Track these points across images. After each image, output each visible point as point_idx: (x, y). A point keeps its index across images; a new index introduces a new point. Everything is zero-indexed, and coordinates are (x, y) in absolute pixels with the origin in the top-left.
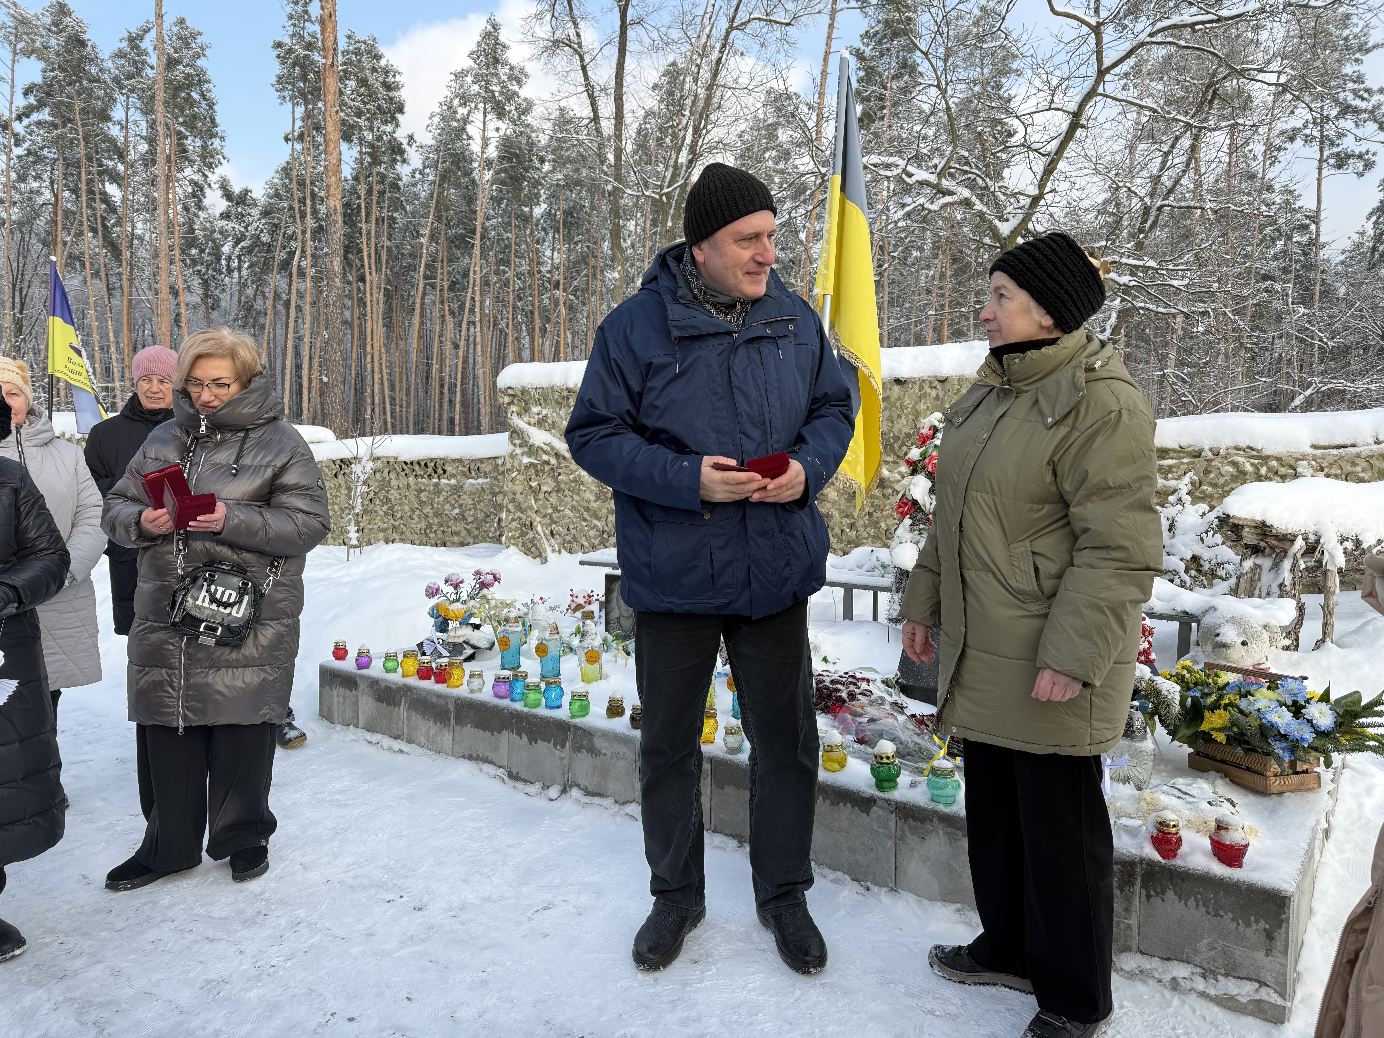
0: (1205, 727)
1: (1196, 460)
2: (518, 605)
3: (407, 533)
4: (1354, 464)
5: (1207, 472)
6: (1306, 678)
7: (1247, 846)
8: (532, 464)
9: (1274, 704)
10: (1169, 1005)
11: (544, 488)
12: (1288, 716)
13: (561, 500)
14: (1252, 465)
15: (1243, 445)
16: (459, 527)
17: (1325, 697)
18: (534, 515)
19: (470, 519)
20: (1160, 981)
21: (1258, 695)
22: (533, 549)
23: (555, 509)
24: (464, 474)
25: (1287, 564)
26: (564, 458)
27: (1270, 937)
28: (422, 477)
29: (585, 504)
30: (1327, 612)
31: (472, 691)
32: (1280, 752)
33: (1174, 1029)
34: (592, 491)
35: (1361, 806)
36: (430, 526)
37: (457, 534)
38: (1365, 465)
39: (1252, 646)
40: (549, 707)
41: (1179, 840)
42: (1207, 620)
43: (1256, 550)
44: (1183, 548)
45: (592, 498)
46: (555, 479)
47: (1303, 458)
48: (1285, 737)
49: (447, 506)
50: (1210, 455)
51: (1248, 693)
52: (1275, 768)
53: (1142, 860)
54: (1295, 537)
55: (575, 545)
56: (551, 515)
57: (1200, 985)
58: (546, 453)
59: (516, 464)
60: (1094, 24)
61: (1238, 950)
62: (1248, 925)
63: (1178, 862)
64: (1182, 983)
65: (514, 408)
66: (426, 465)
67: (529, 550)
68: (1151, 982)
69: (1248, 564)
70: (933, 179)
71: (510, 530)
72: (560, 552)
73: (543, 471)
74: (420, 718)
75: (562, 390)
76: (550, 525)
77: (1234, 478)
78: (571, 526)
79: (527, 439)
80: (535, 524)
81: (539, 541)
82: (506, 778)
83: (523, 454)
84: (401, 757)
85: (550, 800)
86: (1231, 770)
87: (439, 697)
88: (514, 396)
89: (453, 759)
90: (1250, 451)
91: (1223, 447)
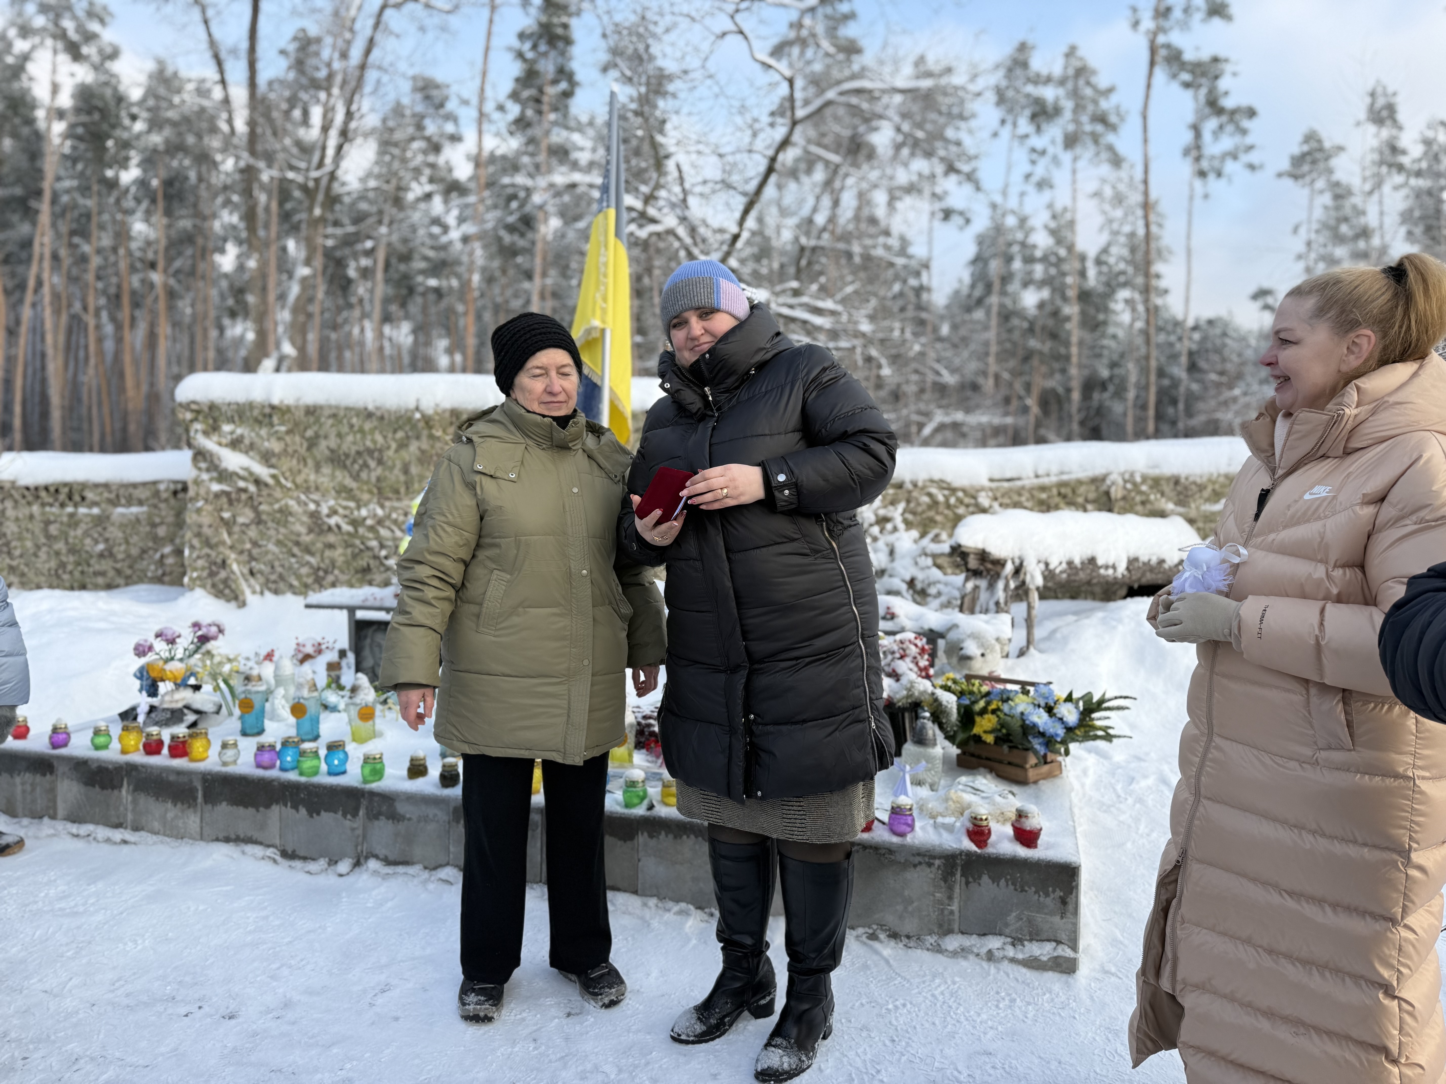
0: (976, 730)
1: (899, 491)
3: (31, 575)
4: (1020, 495)
5: (908, 501)
6: (1052, 684)
7: (1040, 829)
8: (224, 493)
9: (1031, 707)
10: (988, 974)
11: (241, 520)
12: (1045, 716)
13: (262, 534)
14: (944, 495)
15: (936, 478)
16: (106, 565)
17: (1069, 698)
18: (228, 552)
19: (120, 556)
20: (978, 955)
21: (1017, 700)
22: (227, 591)
23: (255, 544)
24: (110, 502)
25: (1000, 585)
26: (266, 485)
27: (1064, 902)
28: (51, 505)
29: (294, 538)
30: (1029, 623)
31: (225, 764)
32: (1037, 747)
33: (998, 993)
34: (303, 523)
35: (1083, 785)
36: (63, 565)
37: (103, 574)
38: (1028, 495)
39: (989, 657)
40: (330, 773)
41: (989, 831)
43: (976, 573)
44: (902, 571)
45: (303, 530)
46: (255, 509)
47: (982, 489)
48: (1042, 734)
49: (88, 541)
50: (910, 487)
51: (1008, 699)
53: (961, 852)
54: (1005, 561)
55: (282, 585)
56: (249, 551)
57: (1010, 952)
58: (243, 479)
59: (202, 492)
61: (1039, 918)
62: (1047, 895)
63: (990, 850)
64: (996, 953)
65: (198, 426)
66: (57, 491)
67: (221, 592)
68: (971, 957)
69: (970, 585)
71: (195, 569)
72: (262, 593)
73: (239, 500)
74: (151, 801)
75: (263, 407)
76: (249, 562)
77: (930, 507)
78: (277, 564)
79: (216, 462)
80: (229, 562)
81: (235, 581)
82: (278, 858)
83: (211, 480)
84: (125, 849)
85: (341, 875)
86: (996, 765)
87: (179, 772)
88: (198, 412)
89: (203, 844)
90: (942, 484)
91: (920, 480)
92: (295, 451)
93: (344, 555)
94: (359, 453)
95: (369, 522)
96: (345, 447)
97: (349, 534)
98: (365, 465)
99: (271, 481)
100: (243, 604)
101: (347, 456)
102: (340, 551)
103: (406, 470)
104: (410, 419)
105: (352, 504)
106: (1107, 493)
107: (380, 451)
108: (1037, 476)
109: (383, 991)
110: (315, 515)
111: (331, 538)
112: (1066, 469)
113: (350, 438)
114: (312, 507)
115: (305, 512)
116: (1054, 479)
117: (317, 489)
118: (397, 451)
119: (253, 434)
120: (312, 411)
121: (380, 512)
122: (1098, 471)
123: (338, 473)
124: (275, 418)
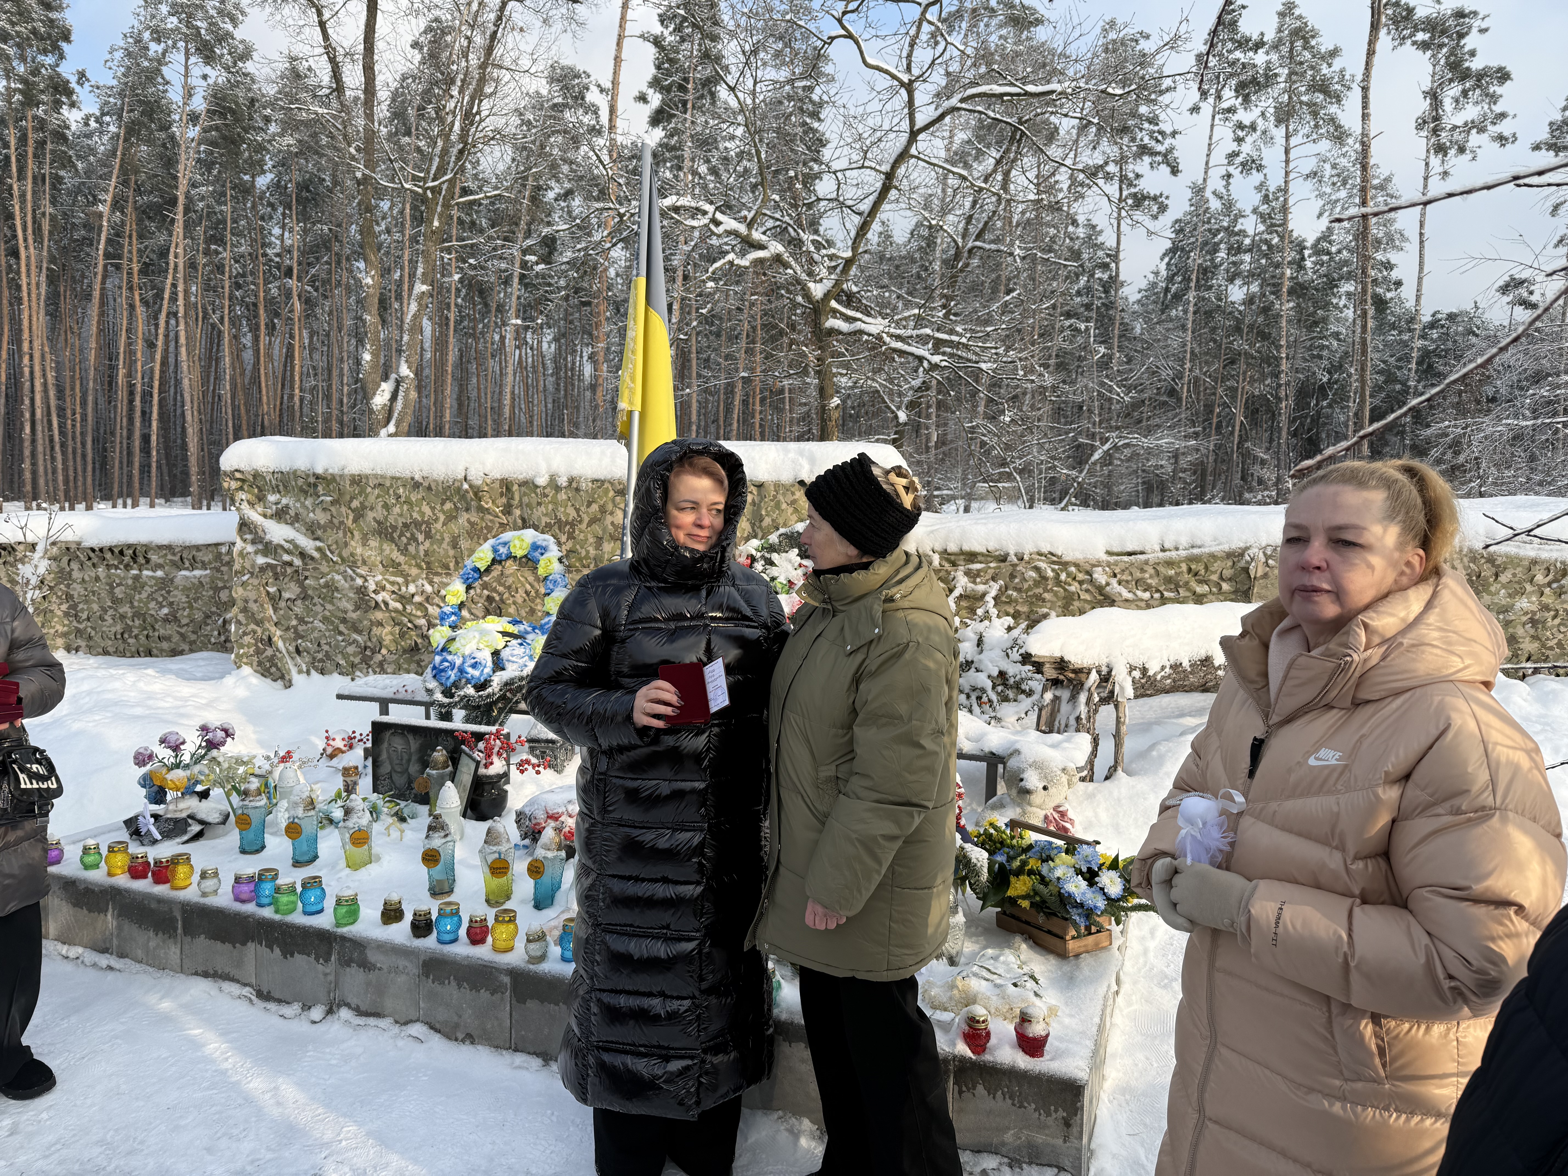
0: (1011, 893)
1: (1002, 564)
2: (258, 761)
3: (98, 638)
5: (1012, 576)
6: (1098, 843)
7: (1047, 1035)
8: (269, 565)
9: (1071, 872)
11: (286, 595)
12: (1084, 884)
13: (308, 610)
14: (1053, 570)
15: (1045, 550)
16: (170, 630)
17: (1114, 864)
18: (273, 629)
19: (184, 621)
21: (1057, 861)
22: (273, 670)
23: (301, 620)
24: (173, 564)
25: (1083, 697)
26: (312, 558)
27: (1067, 1124)
28: (117, 568)
29: (341, 615)
30: (1118, 740)
31: (204, 895)
32: (1077, 917)
34: (350, 599)
36: (128, 629)
37: (168, 639)
38: (1152, 571)
39: (1052, 790)
40: (307, 913)
41: (988, 1034)
43: (1054, 683)
44: (990, 665)
45: (350, 607)
46: (301, 584)
47: (1098, 564)
48: (1081, 905)
49: (152, 605)
50: (1015, 560)
51: (1050, 858)
52: (1072, 932)
53: (955, 1057)
54: (1090, 670)
55: (328, 664)
56: (295, 628)
58: (288, 552)
59: (248, 565)
60: (906, 81)
61: (1040, 1138)
62: (1048, 1114)
63: (987, 1057)
65: (243, 496)
66: (121, 552)
67: (267, 670)
69: (1049, 696)
70: (742, 228)
71: (242, 646)
72: (308, 673)
73: (284, 574)
74: (135, 927)
75: (308, 476)
76: (295, 640)
77: (1037, 584)
78: (323, 642)
79: (260, 533)
80: (275, 639)
81: (281, 660)
82: (253, 998)
83: (256, 553)
84: (110, 976)
85: (314, 1022)
87: (160, 900)
88: (243, 481)
89: (182, 976)
90: (1052, 557)
91: (1027, 552)
92: (342, 523)
93: (391, 633)
94: (405, 525)
95: (417, 599)
96: (391, 520)
97: (396, 611)
98: (414, 538)
99: (316, 555)
100: (289, 685)
101: (394, 528)
102: (388, 629)
103: (455, 545)
104: (459, 489)
105: (400, 580)
106: (1246, 570)
107: (428, 523)
108: (1163, 550)
110: (362, 591)
111: (379, 615)
112: (1198, 542)
113: (397, 510)
114: (359, 581)
115: (351, 587)
116: (1183, 553)
117: (364, 562)
118: (444, 524)
119: (298, 505)
120: (358, 480)
121: (428, 588)
122: (1236, 544)
123: (385, 546)
124: (320, 488)
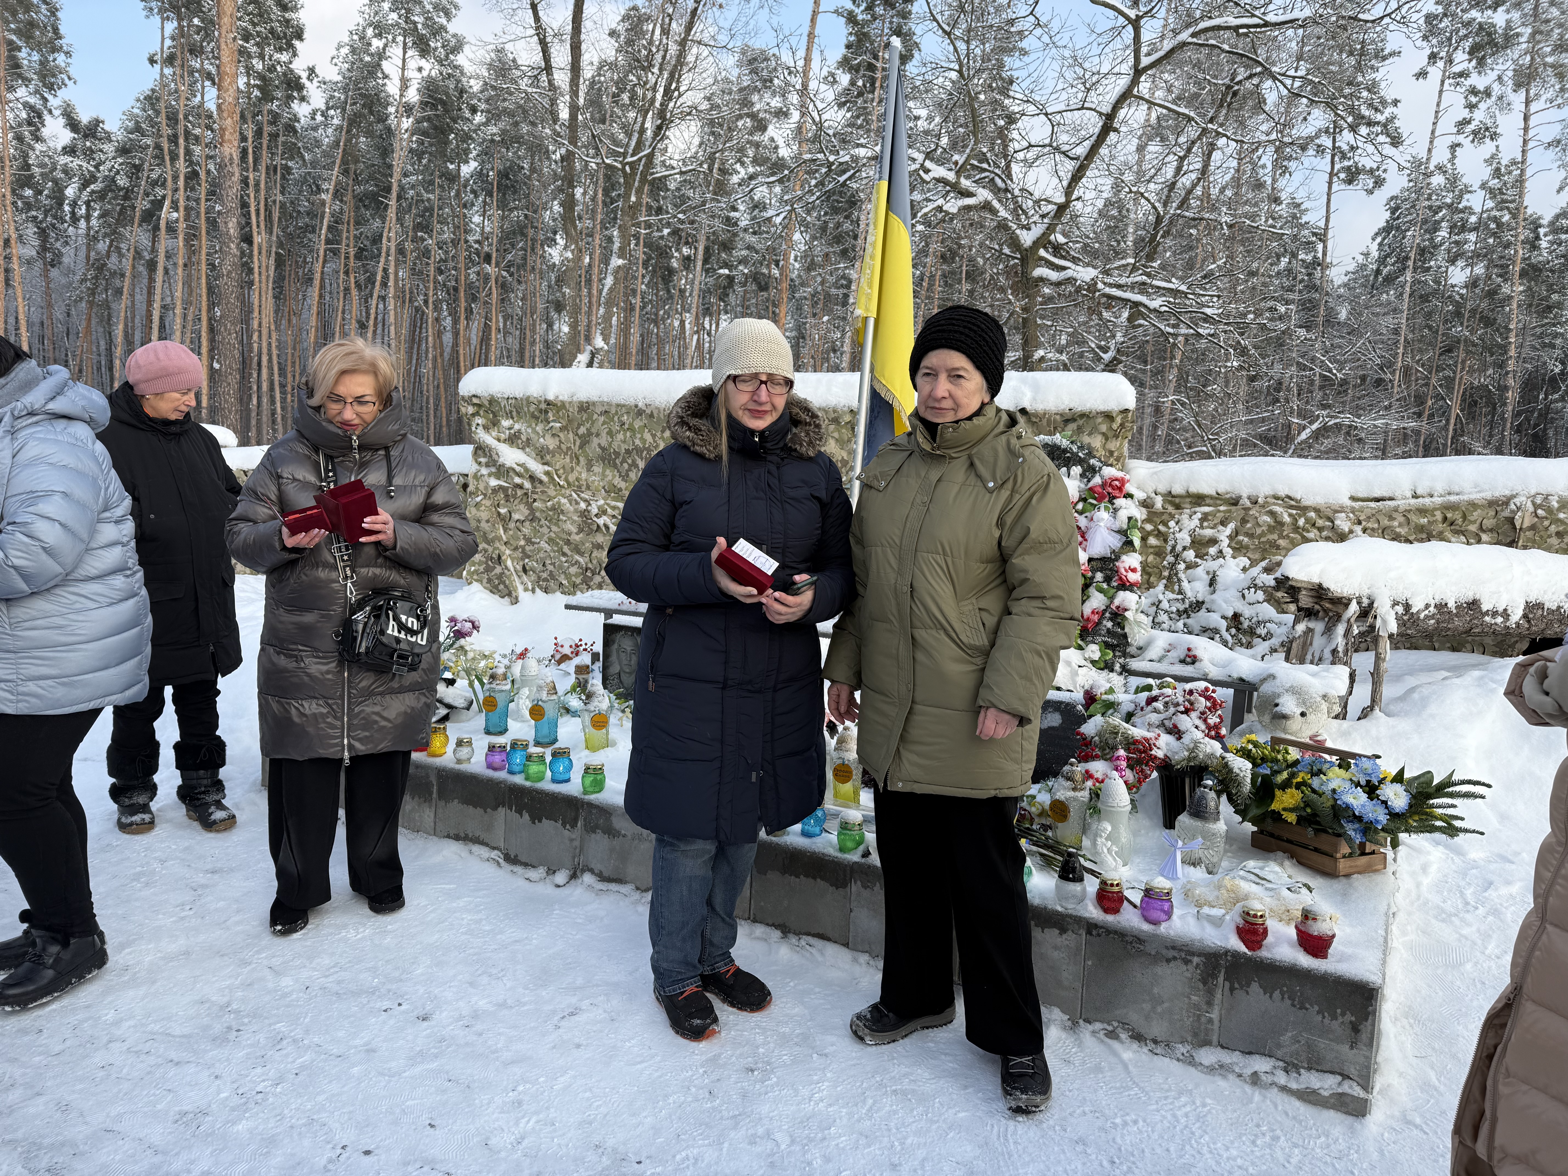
0: (1275, 806)
1: (1233, 508)
2: (497, 657)
4: (1391, 518)
5: (1244, 521)
6: (1379, 757)
7: (1333, 936)
8: (501, 487)
9: (1348, 785)
10: (1251, 1101)
11: (516, 516)
12: (1363, 797)
13: (536, 531)
14: (1290, 515)
15: (1282, 494)
17: (1399, 778)
18: (503, 548)
20: (1240, 1076)
21: (1330, 774)
22: (501, 587)
23: (529, 541)
25: (1341, 629)
26: (541, 482)
27: (1356, 1029)
29: (565, 536)
30: (1376, 677)
31: (459, 761)
32: (1352, 833)
33: (1258, 1126)
34: (574, 522)
38: (1402, 519)
39: (1311, 717)
40: (554, 781)
41: (1265, 931)
42: (1266, 688)
43: (1309, 613)
44: (1224, 605)
45: (574, 529)
46: (530, 506)
47: (1342, 509)
48: (1359, 819)
50: (1248, 504)
51: (1320, 772)
52: (1345, 849)
53: (1227, 952)
54: (1350, 600)
55: (552, 583)
56: (523, 548)
57: (1281, 1078)
58: (519, 475)
59: (481, 487)
60: (1133, 17)
61: (1322, 1043)
63: (1264, 954)
64: (1264, 1077)
65: (479, 420)
67: (496, 587)
68: (1231, 1077)
69: (1301, 628)
70: (951, 176)
72: (533, 591)
73: (515, 497)
75: (540, 402)
76: (523, 559)
77: (1271, 529)
78: (548, 562)
79: (495, 457)
80: (504, 558)
81: (509, 577)
82: (501, 861)
83: (490, 475)
85: (558, 886)
86: (1299, 850)
87: (419, 766)
88: (479, 406)
89: (436, 839)
90: (1289, 501)
91: (1262, 495)
92: (569, 448)
96: (615, 445)
99: (545, 478)
100: (515, 601)
101: (617, 454)
106: (1510, 521)
108: (1415, 496)
109: (572, 1014)
110: (585, 514)
112: (1456, 489)
113: (620, 436)
114: (583, 505)
115: (576, 511)
116: (1438, 500)
117: (588, 487)
119: (530, 430)
120: (585, 407)
122: (1500, 491)
123: (608, 472)
124: (550, 414)
